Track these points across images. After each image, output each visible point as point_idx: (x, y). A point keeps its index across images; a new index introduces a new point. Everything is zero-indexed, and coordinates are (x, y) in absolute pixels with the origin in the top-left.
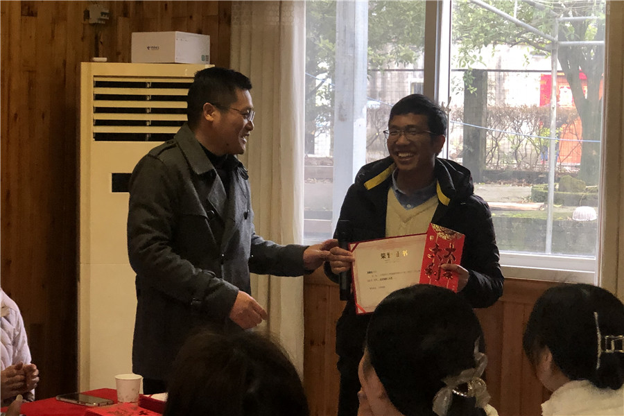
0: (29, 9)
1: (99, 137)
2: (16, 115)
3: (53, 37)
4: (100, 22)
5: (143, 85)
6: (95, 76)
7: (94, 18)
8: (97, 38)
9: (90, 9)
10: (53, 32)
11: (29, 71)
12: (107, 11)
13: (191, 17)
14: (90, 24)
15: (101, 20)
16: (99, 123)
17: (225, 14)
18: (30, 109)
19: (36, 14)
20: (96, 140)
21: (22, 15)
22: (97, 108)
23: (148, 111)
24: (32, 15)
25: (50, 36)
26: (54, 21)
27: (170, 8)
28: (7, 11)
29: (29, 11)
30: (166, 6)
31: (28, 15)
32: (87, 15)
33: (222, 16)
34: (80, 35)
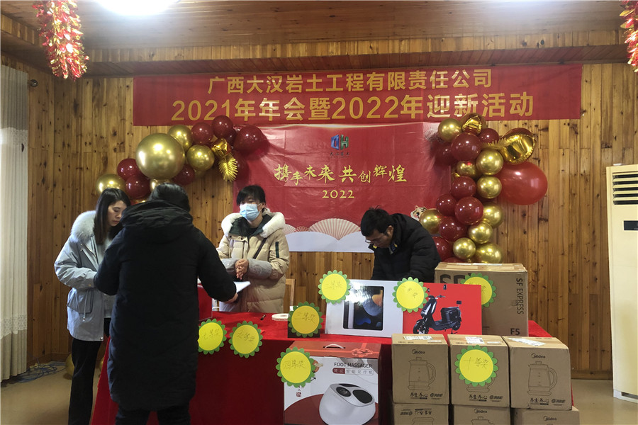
2: (598, 195)
10: (623, 154)
19: (611, 147)
21: (601, 148)
24: (609, 147)
25: (621, 156)
26: (624, 149)
28: (592, 147)
29: (606, 146)
31: (606, 148)
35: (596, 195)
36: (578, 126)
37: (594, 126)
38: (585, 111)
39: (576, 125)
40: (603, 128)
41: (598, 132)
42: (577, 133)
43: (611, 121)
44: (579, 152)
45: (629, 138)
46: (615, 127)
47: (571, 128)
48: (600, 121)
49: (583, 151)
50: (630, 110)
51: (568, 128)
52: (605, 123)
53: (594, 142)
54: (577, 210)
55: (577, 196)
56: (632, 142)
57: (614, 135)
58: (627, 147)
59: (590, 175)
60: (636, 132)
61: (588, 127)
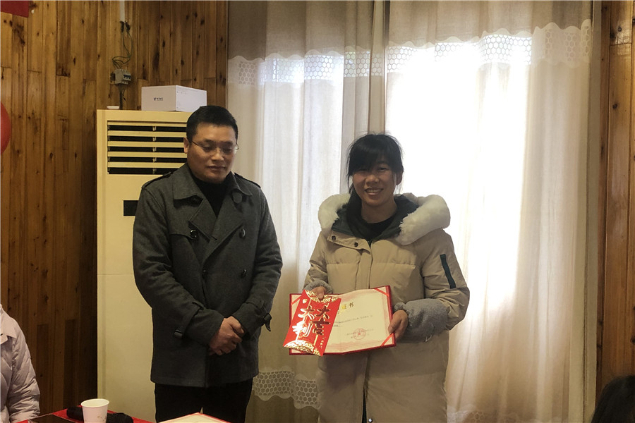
0: (63, 70)
1: (112, 171)
3: (84, 93)
4: (123, 83)
5: (150, 129)
6: (108, 121)
7: (118, 81)
8: (121, 95)
9: (115, 73)
10: (84, 88)
11: (64, 120)
12: (130, 75)
13: (195, 80)
14: (116, 85)
15: (124, 80)
16: (112, 159)
17: (221, 77)
18: (64, 149)
19: (69, 75)
20: (110, 173)
21: (57, 74)
22: (110, 147)
23: (154, 150)
24: (66, 75)
25: (81, 93)
26: (85, 81)
27: (179, 72)
28: (43, 71)
29: (63, 72)
30: (176, 71)
31: (63, 75)
32: (113, 77)
33: (218, 78)
34: (107, 93)
36: (25, 29)
37: (48, 35)
38: (35, 6)
39: (22, 28)
40: (59, 41)
41: (52, 48)
42: (23, 42)
43: (69, 32)
44: (25, 76)
45: (91, 63)
46: (74, 42)
47: (14, 31)
48: (55, 30)
49: (32, 75)
50: (92, 18)
51: (11, 29)
52: (62, 34)
53: (47, 63)
54: (23, 179)
55: (22, 156)
56: (95, 71)
57: (73, 55)
58: (89, 78)
59: (40, 119)
60: (99, 56)
61: (38, 34)
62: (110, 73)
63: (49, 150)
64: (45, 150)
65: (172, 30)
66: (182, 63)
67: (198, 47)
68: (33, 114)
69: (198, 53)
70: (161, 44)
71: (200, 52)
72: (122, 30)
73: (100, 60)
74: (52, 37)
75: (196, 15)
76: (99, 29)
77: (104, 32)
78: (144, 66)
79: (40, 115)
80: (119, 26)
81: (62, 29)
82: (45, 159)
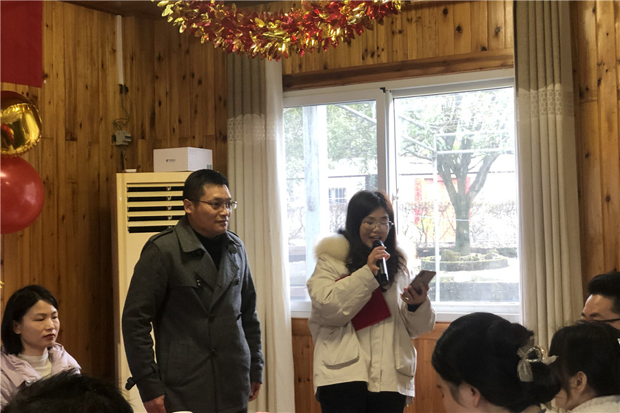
0: (71, 135)
1: (132, 230)
2: (63, 216)
3: (89, 155)
4: (124, 144)
5: (164, 189)
6: (128, 184)
7: (119, 141)
8: (122, 156)
9: (116, 134)
10: (89, 152)
11: (73, 183)
12: (130, 135)
13: (194, 137)
14: (116, 146)
15: (125, 141)
16: (131, 219)
17: (221, 134)
18: (74, 212)
19: (76, 139)
20: (130, 232)
21: (66, 140)
22: (130, 208)
23: (169, 209)
24: (74, 140)
25: (87, 156)
26: (90, 144)
27: (177, 131)
28: (55, 137)
29: (71, 137)
30: (174, 129)
31: (71, 140)
32: (114, 138)
33: (218, 135)
34: (110, 154)
35: (60, 217)
36: (39, 99)
37: (58, 104)
38: (46, 76)
39: (36, 98)
40: (67, 107)
41: (62, 114)
43: (75, 98)
45: (95, 126)
46: (80, 108)
48: (63, 98)
50: (95, 83)
53: (57, 129)
54: (40, 241)
56: (98, 133)
57: (79, 120)
58: (94, 141)
59: (53, 184)
60: (101, 119)
61: (50, 103)
62: (111, 134)
63: (62, 213)
64: (58, 213)
65: (168, 90)
66: (180, 121)
67: (196, 106)
68: (47, 178)
69: (196, 112)
70: (157, 104)
71: (198, 110)
72: (121, 92)
73: (103, 122)
74: (61, 104)
75: (193, 76)
76: (100, 92)
77: (105, 96)
78: (142, 126)
79: (53, 179)
80: (118, 88)
81: (70, 96)
82: (58, 222)
